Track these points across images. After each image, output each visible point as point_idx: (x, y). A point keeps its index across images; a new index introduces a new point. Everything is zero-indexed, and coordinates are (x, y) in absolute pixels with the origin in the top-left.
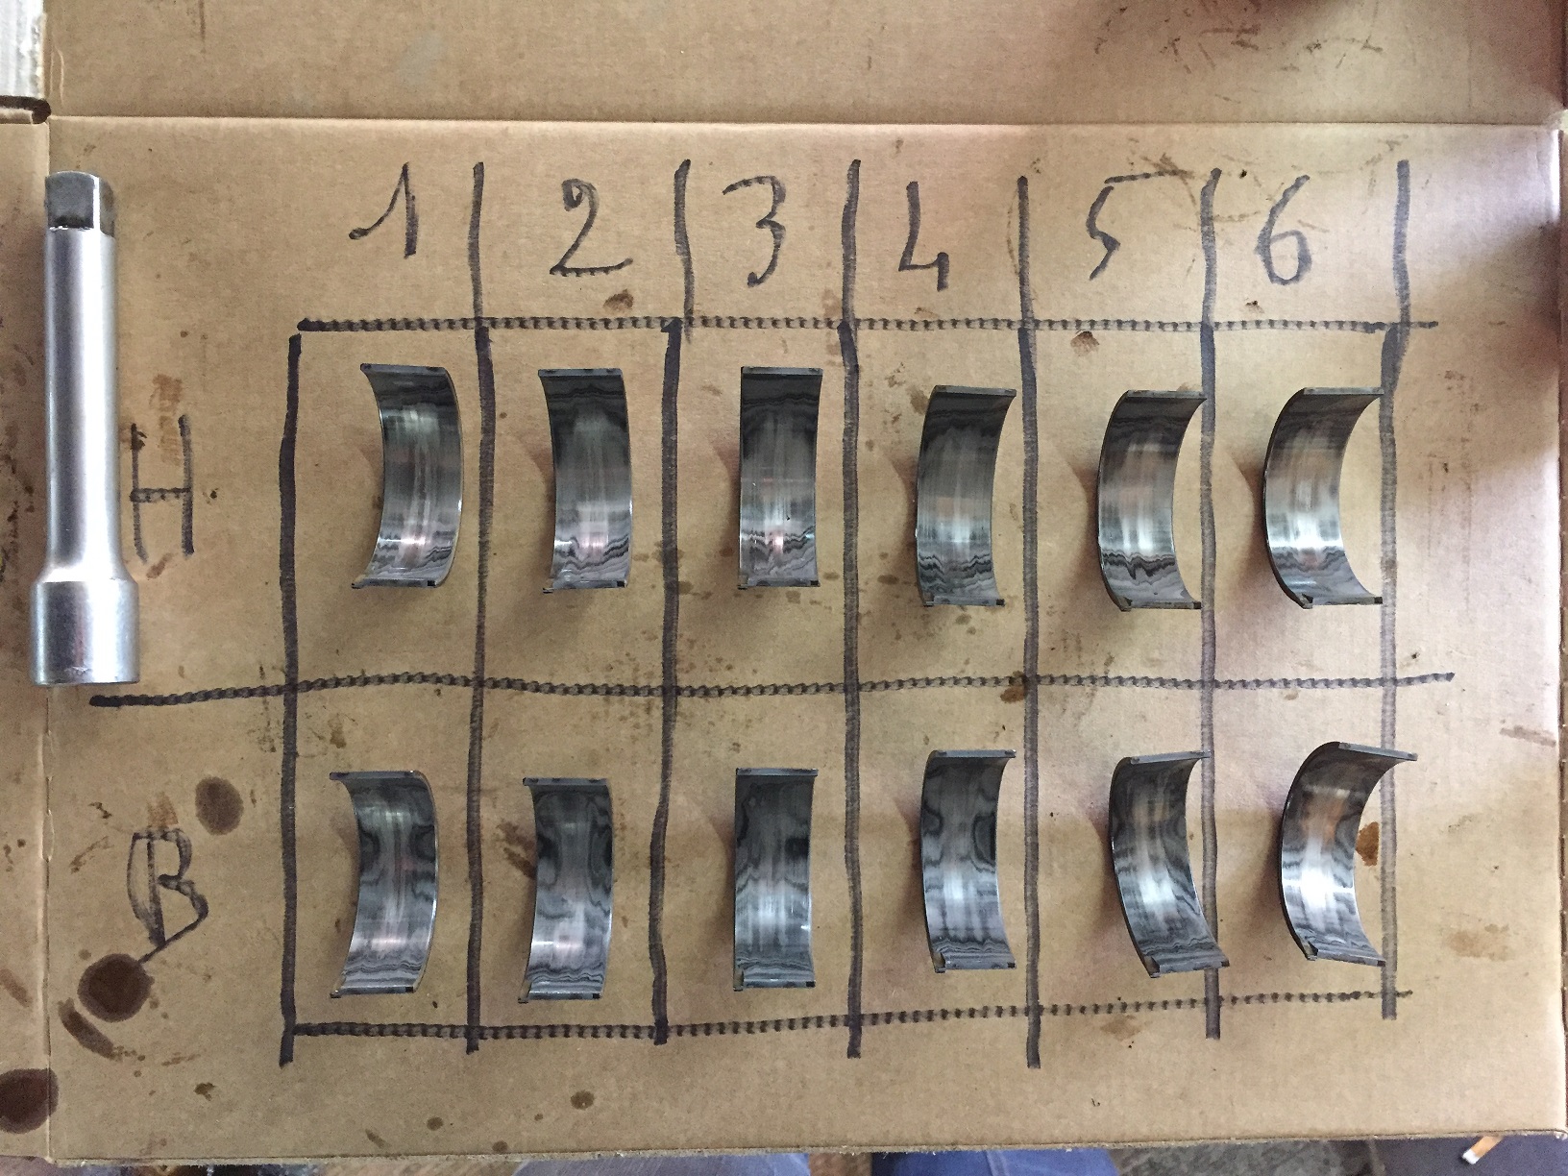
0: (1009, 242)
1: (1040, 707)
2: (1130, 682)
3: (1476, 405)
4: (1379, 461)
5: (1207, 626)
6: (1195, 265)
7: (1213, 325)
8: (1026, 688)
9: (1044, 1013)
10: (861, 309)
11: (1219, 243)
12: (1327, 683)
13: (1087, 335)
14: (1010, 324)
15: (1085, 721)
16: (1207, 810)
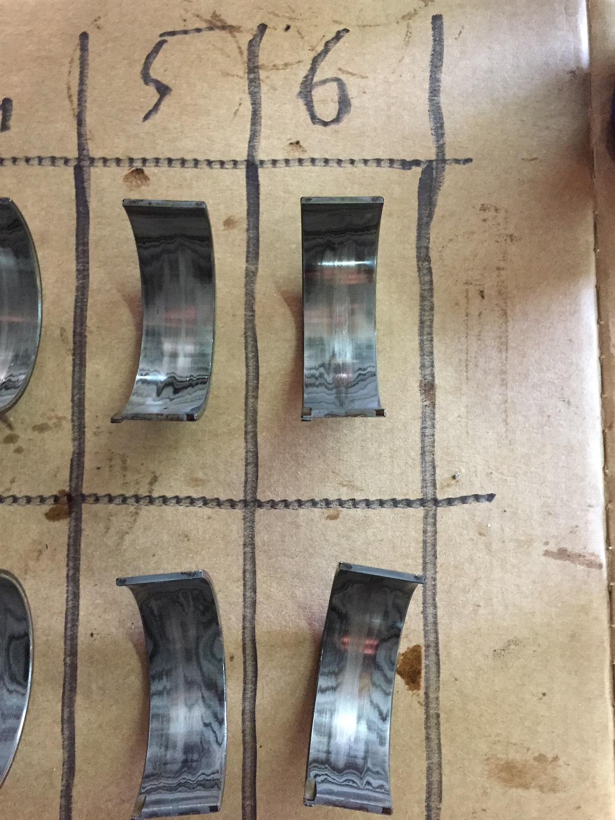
0: (69, 88)
1: (83, 526)
2: (174, 501)
3: (511, 236)
4: (416, 289)
5: (250, 446)
6: (241, 109)
7: (258, 163)
8: (70, 507)
11: (264, 88)
12: (368, 503)
13: (139, 172)
14: (66, 161)
15: (128, 538)
16: (248, 631)
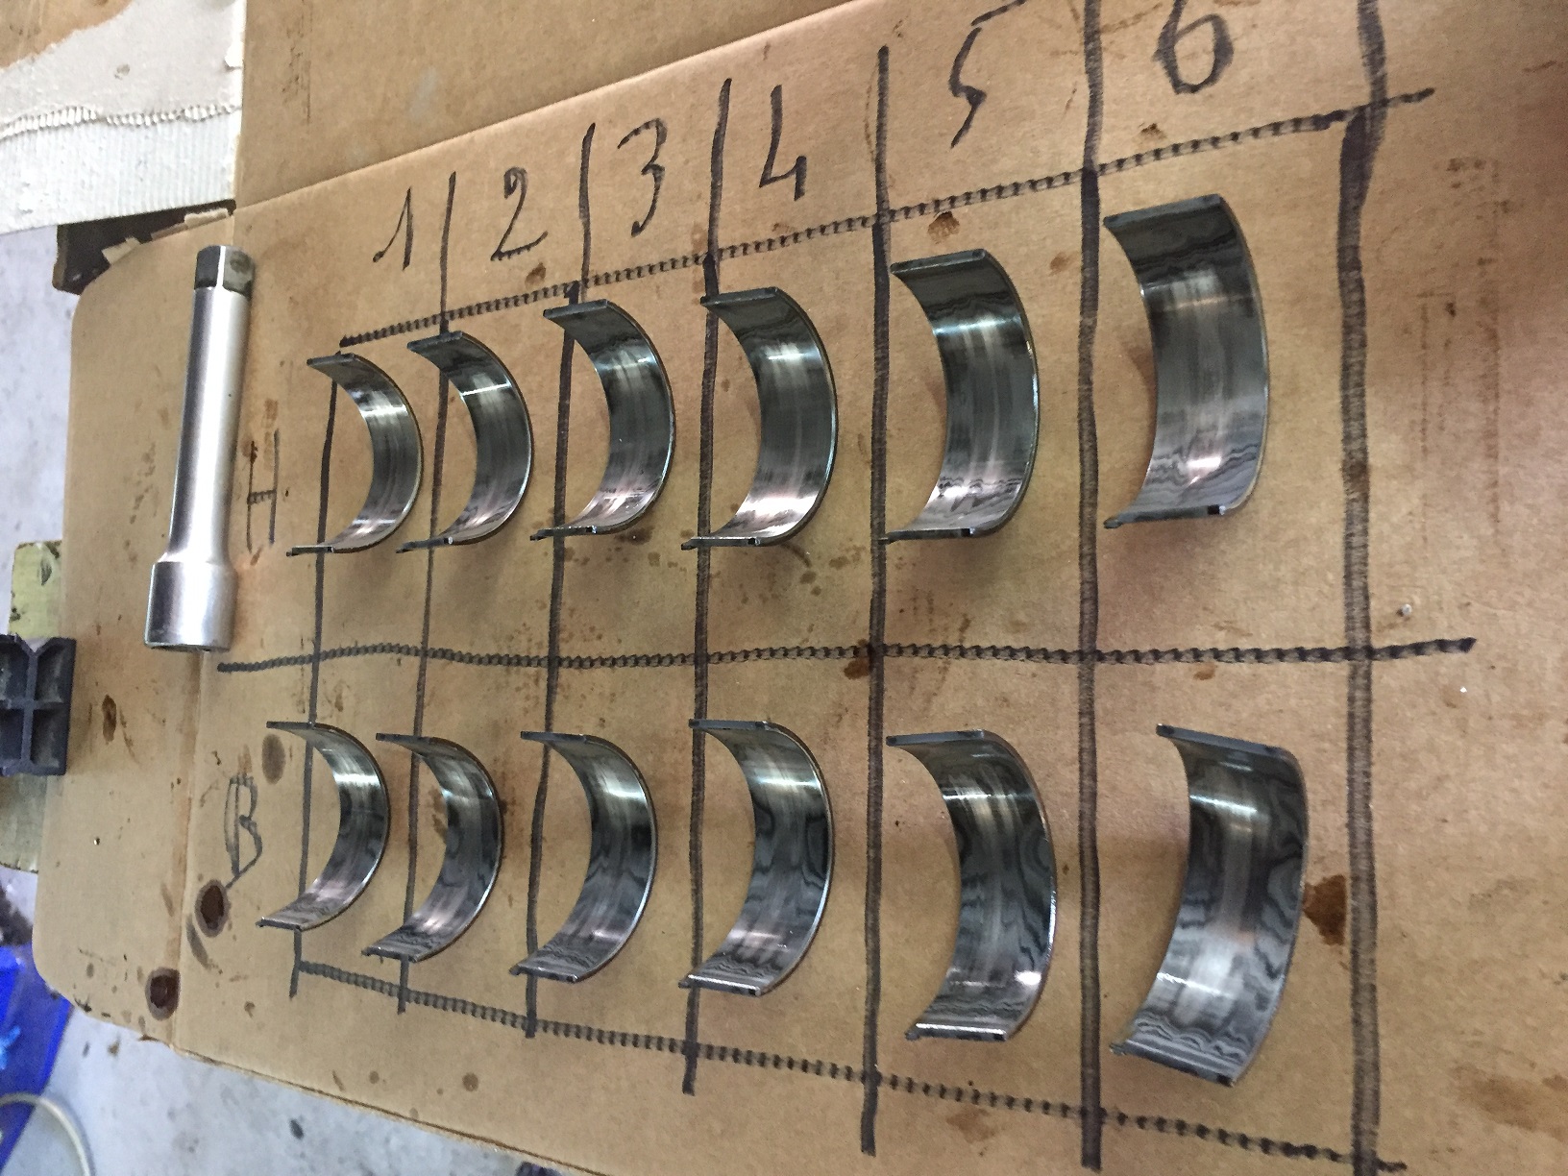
0: (867, 126)
1: (886, 684)
2: (990, 653)
5: (1087, 575)
6: (1076, 97)
7: (1097, 169)
8: (871, 661)
9: (882, 1084)
10: (723, 240)
11: (1107, 60)
12: (1259, 655)
13: (947, 216)
14: (864, 221)
15: (936, 701)
16: (1086, 834)
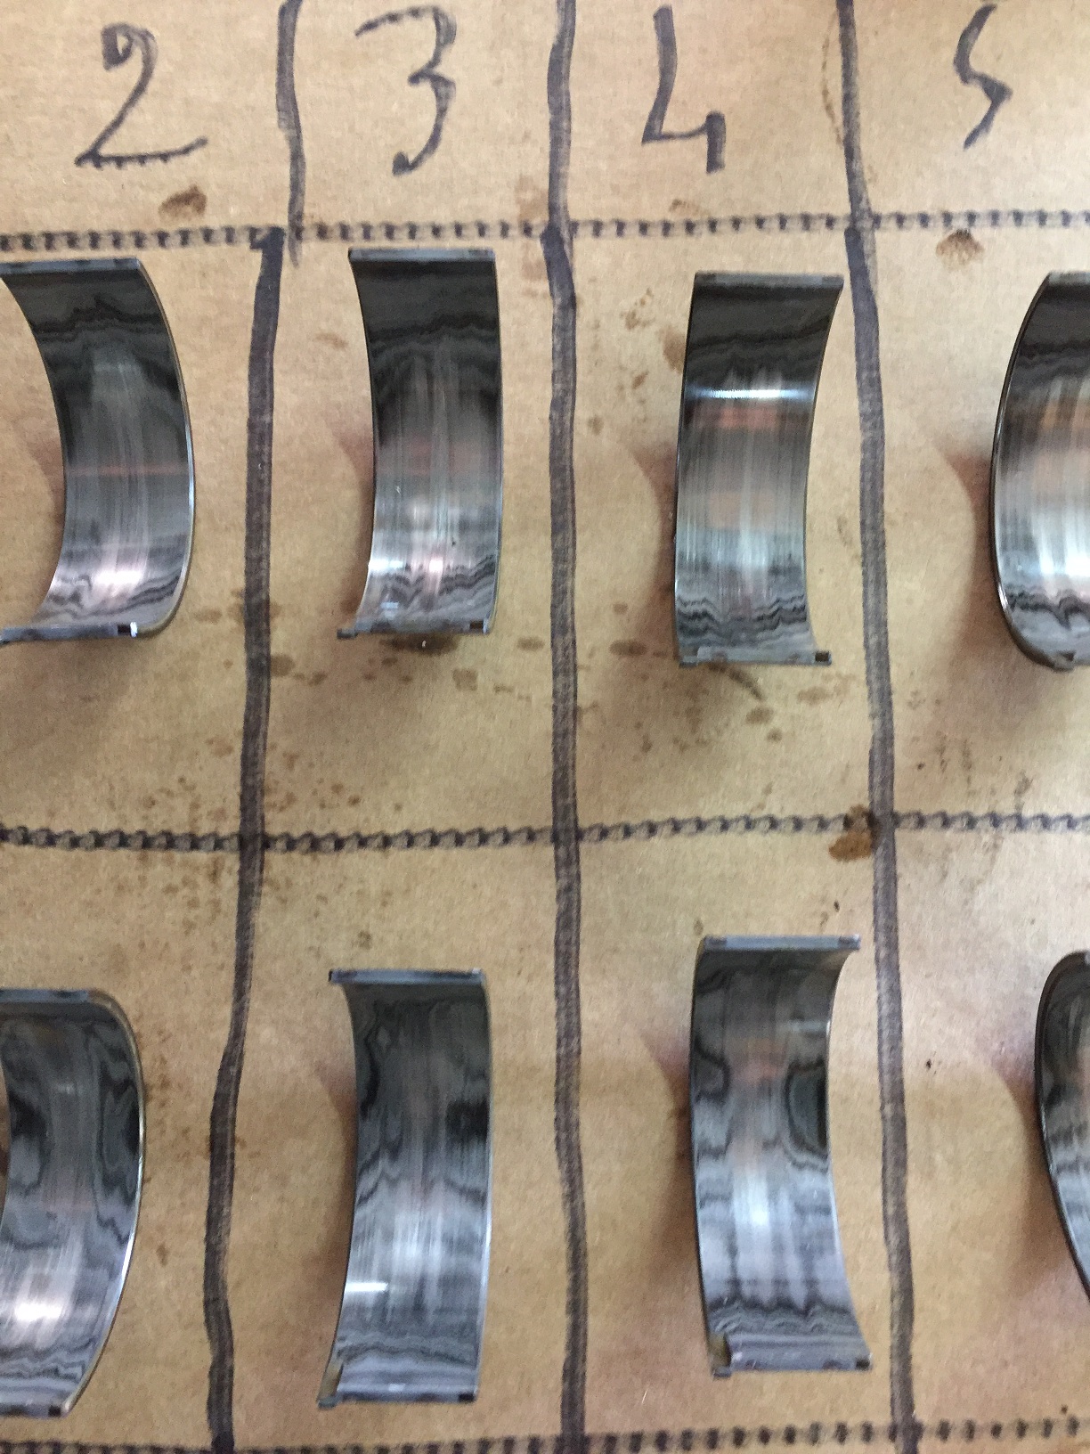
0: (825, 93)
1: (900, 869)
2: (1063, 824)
8: (874, 835)
9: (925, 1435)
10: (578, 205)
13: (963, 237)
14: (830, 222)
15: (983, 894)
